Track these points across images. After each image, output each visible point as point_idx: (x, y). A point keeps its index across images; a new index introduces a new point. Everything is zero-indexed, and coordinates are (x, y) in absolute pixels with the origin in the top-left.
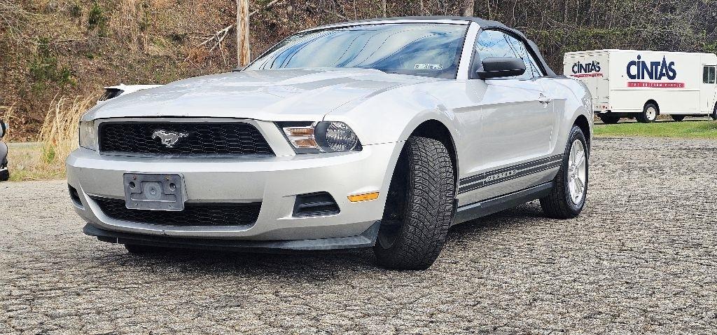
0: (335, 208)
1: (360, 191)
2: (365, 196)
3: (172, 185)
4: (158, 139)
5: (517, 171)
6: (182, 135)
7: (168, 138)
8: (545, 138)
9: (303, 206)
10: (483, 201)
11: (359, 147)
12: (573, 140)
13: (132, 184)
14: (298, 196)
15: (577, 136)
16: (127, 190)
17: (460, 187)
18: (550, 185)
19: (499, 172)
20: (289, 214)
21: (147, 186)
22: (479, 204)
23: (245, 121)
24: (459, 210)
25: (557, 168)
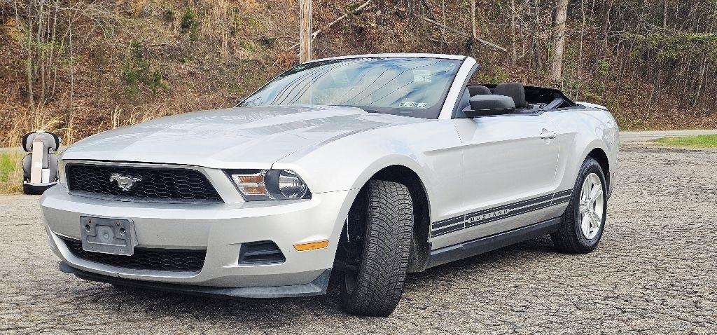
0: (280, 257)
1: (306, 240)
2: (313, 245)
3: (122, 229)
4: (115, 182)
5: (509, 210)
6: (136, 179)
7: (125, 182)
8: (548, 174)
9: (247, 254)
10: (465, 242)
11: (308, 195)
12: (586, 175)
13: (88, 226)
14: (243, 244)
15: (593, 169)
16: (83, 232)
17: (433, 230)
18: (558, 221)
19: (484, 213)
20: (234, 262)
21: (101, 230)
22: (461, 246)
23: (194, 168)
24: (432, 253)
25: (567, 203)
